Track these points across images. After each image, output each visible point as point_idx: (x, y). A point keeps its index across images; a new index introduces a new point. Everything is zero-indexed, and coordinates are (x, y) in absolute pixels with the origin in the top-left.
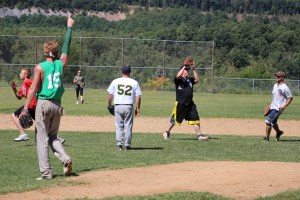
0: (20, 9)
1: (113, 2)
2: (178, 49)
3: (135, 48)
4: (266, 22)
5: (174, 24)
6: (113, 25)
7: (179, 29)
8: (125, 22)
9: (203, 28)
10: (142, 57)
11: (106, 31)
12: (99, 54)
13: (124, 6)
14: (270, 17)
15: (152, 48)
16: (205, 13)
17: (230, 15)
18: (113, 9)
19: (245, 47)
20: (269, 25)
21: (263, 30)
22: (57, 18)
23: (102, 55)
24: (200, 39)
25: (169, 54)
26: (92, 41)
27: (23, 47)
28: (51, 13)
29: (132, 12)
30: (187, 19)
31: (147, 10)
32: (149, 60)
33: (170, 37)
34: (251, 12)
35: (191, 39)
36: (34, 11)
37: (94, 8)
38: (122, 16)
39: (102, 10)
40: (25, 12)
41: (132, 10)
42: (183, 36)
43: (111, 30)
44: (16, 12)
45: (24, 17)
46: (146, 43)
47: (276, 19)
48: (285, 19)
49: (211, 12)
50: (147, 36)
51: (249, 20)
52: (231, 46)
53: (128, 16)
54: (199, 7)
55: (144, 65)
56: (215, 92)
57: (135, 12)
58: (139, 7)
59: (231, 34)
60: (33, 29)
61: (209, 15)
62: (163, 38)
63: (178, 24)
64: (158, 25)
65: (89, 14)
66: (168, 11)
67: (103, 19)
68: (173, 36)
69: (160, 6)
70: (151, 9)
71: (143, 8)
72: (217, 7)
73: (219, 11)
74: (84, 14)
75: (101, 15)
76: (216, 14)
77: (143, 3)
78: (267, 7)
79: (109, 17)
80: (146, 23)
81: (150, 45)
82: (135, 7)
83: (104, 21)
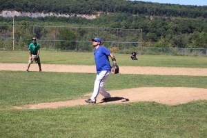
0: (45, 13)
1: (90, 10)
2: (122, 33)
3: (101, 32)
4: (164, 20)
5: (120, 21)
6: (89, 21)
7: (122, 23)
8: (95, 20)
9: (133, 23)
10: (104, 37)
11: (86, 24)
12: (83, 35)
13: (95, 12)
14: (166, 18)
16: (134, 15)
17: (147, 17)
18: (89, 13)
19: (154, 32)
20: (166, 21)
21: (163, 24)
22: (62, 18)
24: (132, 28)
26: (80, 29)
27: (46, 32)
28: (60, 15)
30: (125, 19)
31: (106, 14)
32: (107, 38)
34: (157, 15)
35: (128, 28)
36: (51, 14)
37: (80, 13)
38: (94, 17)
39: (84, 14)
40: (47, 15)
41: (99, 14)
42: (124, 27)
43: (89, 23)
44: (43, 15)
45: (46, 17)
46: (106, 30)
47: (169, 19)
48: (173, 18)
49: (138, 15)
50: (106, 26)
51: (156, 19)
52: (148, 32)
53: (97, 17)
54: (131, 12)
55: (105, 40)
56: (142, 54)
58: (102, 12)
59: (147, 26)
60: (51, 23)
61: (136, 16)
62: (114, 28)
63: (122, 21)
64: (112, 22)
65: (78, 16)
66: (116, 15)
68: (119, 26)
69: (113, 12)
70: (108, 14)
71: (104, 13)
72: (141, 13)
74: (76, 16)
75: (84, 16)
76: (140, 16)
77: (104, 11)
78: (165, 13)
79: (88, 17)
80: (105, 20)
81: (108, 31)
82: (100, 12)
83: (85, 19)
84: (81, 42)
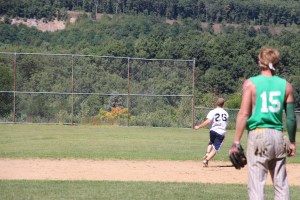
1: (47, 6)
2: (136, 70)
3: (78, 67)
4: (252, 34)
5: (131, 36)
6: (47, 36)
7: (137, 43)
8: (63, 33)
9: (168, 43)
10: (88, 80)
11: (39, 45)
12: (29, 76)
13: (63, 11)
14: (257, 27)
15: (101, 67)
16: (171, 22)
17: (205, 25)
18: (47, 16)
19: (226, 67)
20: (256, 39)
21: (250, 45)
23: (33, 77)
24: (166, 57)
25: (125, 76)
26: (20, 58)
29: (73, 20)
30: (148, 30)
31: (94, 16)
32: (98, 84)
33: (126, 54)
34: (232, 20)
35: (154, 56)
37: (20, 14)
38: (59, 25)
39: (32, 16)
41: (74, 16)
42: (142, 52)
43: (46, 43)
46: (93, 61)
47: (265, 31)
48: (278, 30)
49: (179, 21)
50: (95, 52)
51: (229, 31)
52: (207, 65)
53: (68, 24)
54: (163, 13)
55: (92, 91)
57: (77, 20)
58: (82, 13)
59: (206, 50)
61: (176, 25)
62: (116, 55)
63: (136, 36)
64: (108, 38)
65: (14, 21)
66: (122, 19)
67: (33, 28)
68: (130, 51)
69: (111, 11)
70: (99, 16)
71: (88, 14)
72: (188, 14)
73: (189, 19)
74: (7, 22)
75: (32, 23)
76: (186, 23)
77: (88, 8)
78: (253, 14)
79: (42, 26)
80: (92, 35)
81: (99, 63)
82: (77, 13)
83: (35, 32)
84: (24, 95)
